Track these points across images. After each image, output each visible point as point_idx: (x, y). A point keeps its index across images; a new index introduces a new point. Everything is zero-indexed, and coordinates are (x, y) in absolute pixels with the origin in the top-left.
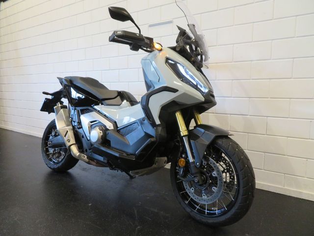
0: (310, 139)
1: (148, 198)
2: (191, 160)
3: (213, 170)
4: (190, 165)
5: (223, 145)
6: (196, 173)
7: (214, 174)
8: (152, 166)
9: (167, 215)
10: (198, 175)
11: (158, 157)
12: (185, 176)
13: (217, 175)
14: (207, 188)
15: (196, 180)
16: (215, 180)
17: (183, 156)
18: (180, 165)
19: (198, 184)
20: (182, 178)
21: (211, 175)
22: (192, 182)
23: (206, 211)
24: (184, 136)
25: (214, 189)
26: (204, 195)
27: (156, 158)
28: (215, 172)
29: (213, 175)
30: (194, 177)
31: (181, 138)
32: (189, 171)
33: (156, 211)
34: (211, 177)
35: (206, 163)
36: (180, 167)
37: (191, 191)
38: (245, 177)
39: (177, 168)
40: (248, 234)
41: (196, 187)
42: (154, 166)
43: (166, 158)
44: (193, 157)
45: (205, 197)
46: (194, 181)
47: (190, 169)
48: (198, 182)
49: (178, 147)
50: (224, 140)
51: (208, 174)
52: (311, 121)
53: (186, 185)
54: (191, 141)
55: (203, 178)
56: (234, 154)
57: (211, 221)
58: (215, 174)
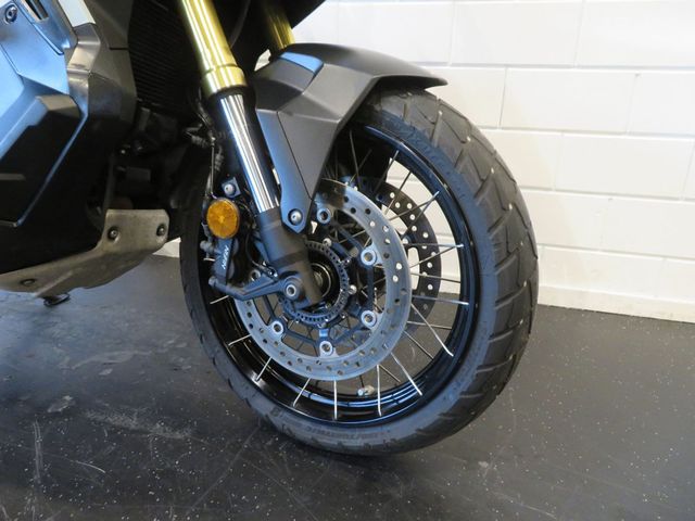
0: (625, 133)
1: (108, 372)
2: (262, 201)
3: (364, 239)
4: (259, 227)
5: (407, 123)
6: (290, 259)
7: (369, 257)
8: (94, 245)
9: (178, 436)
10: (298, 266)
11: (112, 207)
12: (240, 275)
13: (380, 260)
14: (338, 319)
15: (292, 288)
16: (373, 280)
17: (228, 188)
18: (217, 234)
19: (298, 305)
20: (229, 289)
21: (356, 261)
22: (273, 299)
23: (335, 403)
24: (225, 92)
25: (372, 319)
26: (325, 347)
27: (110, 213)
28: (372, 249)
29: (365, 261)
30: (283, 276)
31: (212, 103)
32: (257, 256)
33: (133, 423)
34: (356, 270)
35: (330, 211)
36: (215, 240)
37: (268, 336)
38: (509, 254)
39: (206, 245)
40: (488, 460)
41: (291, 318)
42: (103, 246)
43: (161, 216)
44: (275, 190)
45: (328, 355)
46: (281, 295)
47: (259, 246)
48: (302, 297)
49: (204, 155)
50: (411, 101)
51: (342, 257)
52: (637, 75)
53: (249, 314)
54: (259, 111)
55: (318, 276)
56: (460, 158)
57: (356, 439)
58: (371, 256)
